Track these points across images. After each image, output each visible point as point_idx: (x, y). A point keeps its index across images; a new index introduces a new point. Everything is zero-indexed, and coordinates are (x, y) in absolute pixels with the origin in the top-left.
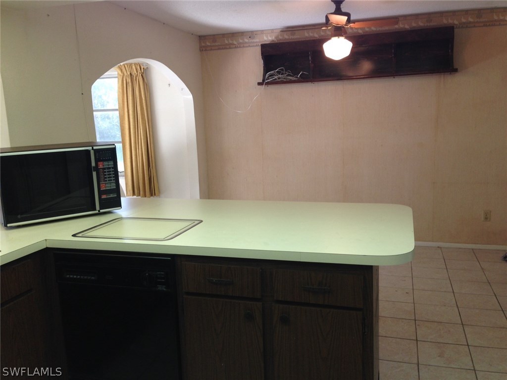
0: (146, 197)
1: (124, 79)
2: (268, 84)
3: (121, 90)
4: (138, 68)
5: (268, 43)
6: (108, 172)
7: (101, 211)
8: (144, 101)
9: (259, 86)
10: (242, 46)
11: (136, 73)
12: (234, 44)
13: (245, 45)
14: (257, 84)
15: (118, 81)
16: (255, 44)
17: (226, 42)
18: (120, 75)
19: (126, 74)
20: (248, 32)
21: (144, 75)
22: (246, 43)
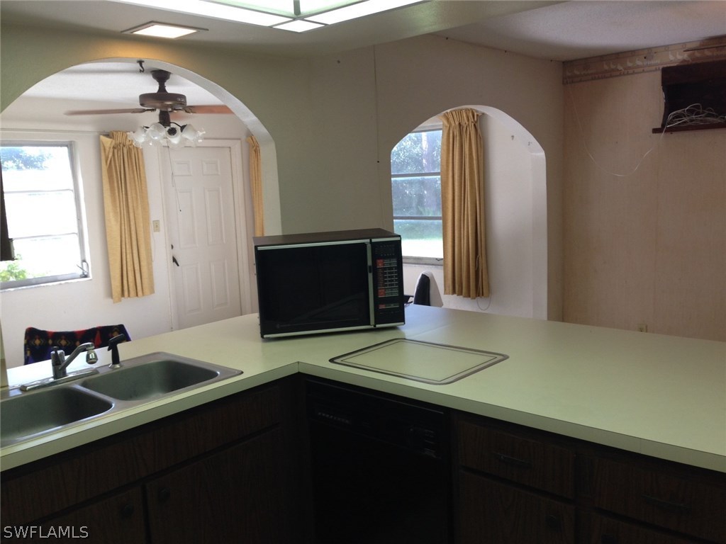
0: (469, 296)
1: (451, 132)
2: (671, 130)
3: (445, 147)
4: (471, 115)
5: (675, 65)
6: (389, 273)
7: (378, 326)
8: (475, 162)
9: (657, 135)
10: (631, 71)
11: (467, 123)
12: (618, 70)
13: (636, 71)
14: (651, 131)
15: (443, 135)
16: (654, 68)
17: (606, 67)
18: (446, 127)
19: (453, 125)
20: (643, 49)
21: (478, 125)
22: (638, 67)
